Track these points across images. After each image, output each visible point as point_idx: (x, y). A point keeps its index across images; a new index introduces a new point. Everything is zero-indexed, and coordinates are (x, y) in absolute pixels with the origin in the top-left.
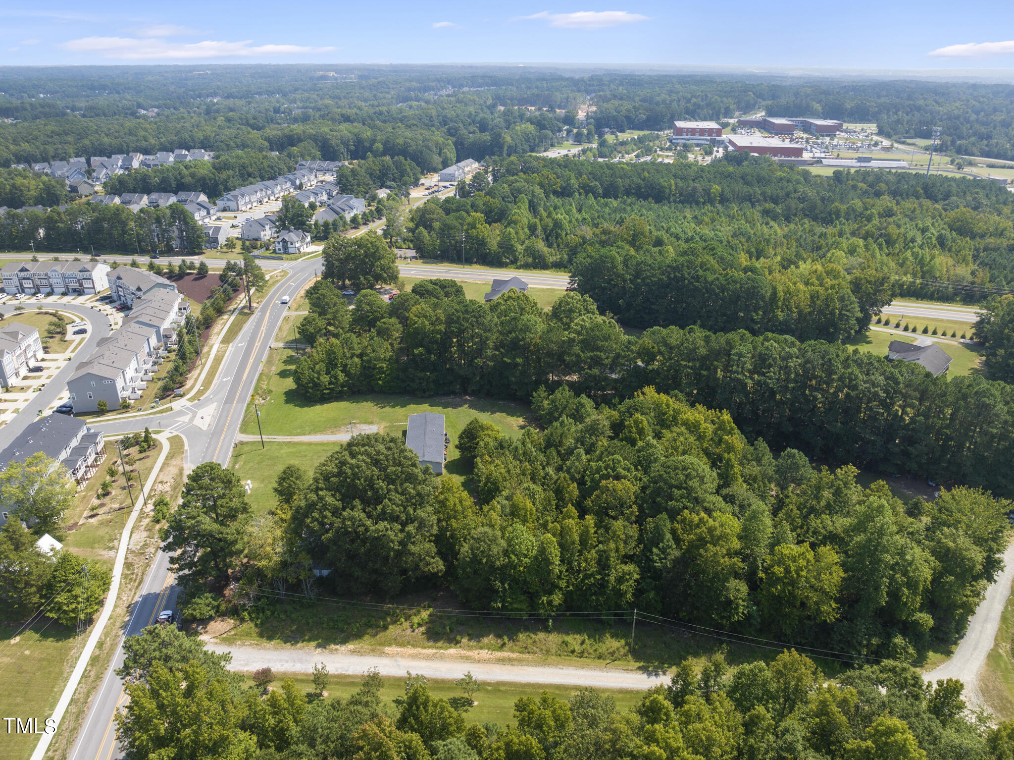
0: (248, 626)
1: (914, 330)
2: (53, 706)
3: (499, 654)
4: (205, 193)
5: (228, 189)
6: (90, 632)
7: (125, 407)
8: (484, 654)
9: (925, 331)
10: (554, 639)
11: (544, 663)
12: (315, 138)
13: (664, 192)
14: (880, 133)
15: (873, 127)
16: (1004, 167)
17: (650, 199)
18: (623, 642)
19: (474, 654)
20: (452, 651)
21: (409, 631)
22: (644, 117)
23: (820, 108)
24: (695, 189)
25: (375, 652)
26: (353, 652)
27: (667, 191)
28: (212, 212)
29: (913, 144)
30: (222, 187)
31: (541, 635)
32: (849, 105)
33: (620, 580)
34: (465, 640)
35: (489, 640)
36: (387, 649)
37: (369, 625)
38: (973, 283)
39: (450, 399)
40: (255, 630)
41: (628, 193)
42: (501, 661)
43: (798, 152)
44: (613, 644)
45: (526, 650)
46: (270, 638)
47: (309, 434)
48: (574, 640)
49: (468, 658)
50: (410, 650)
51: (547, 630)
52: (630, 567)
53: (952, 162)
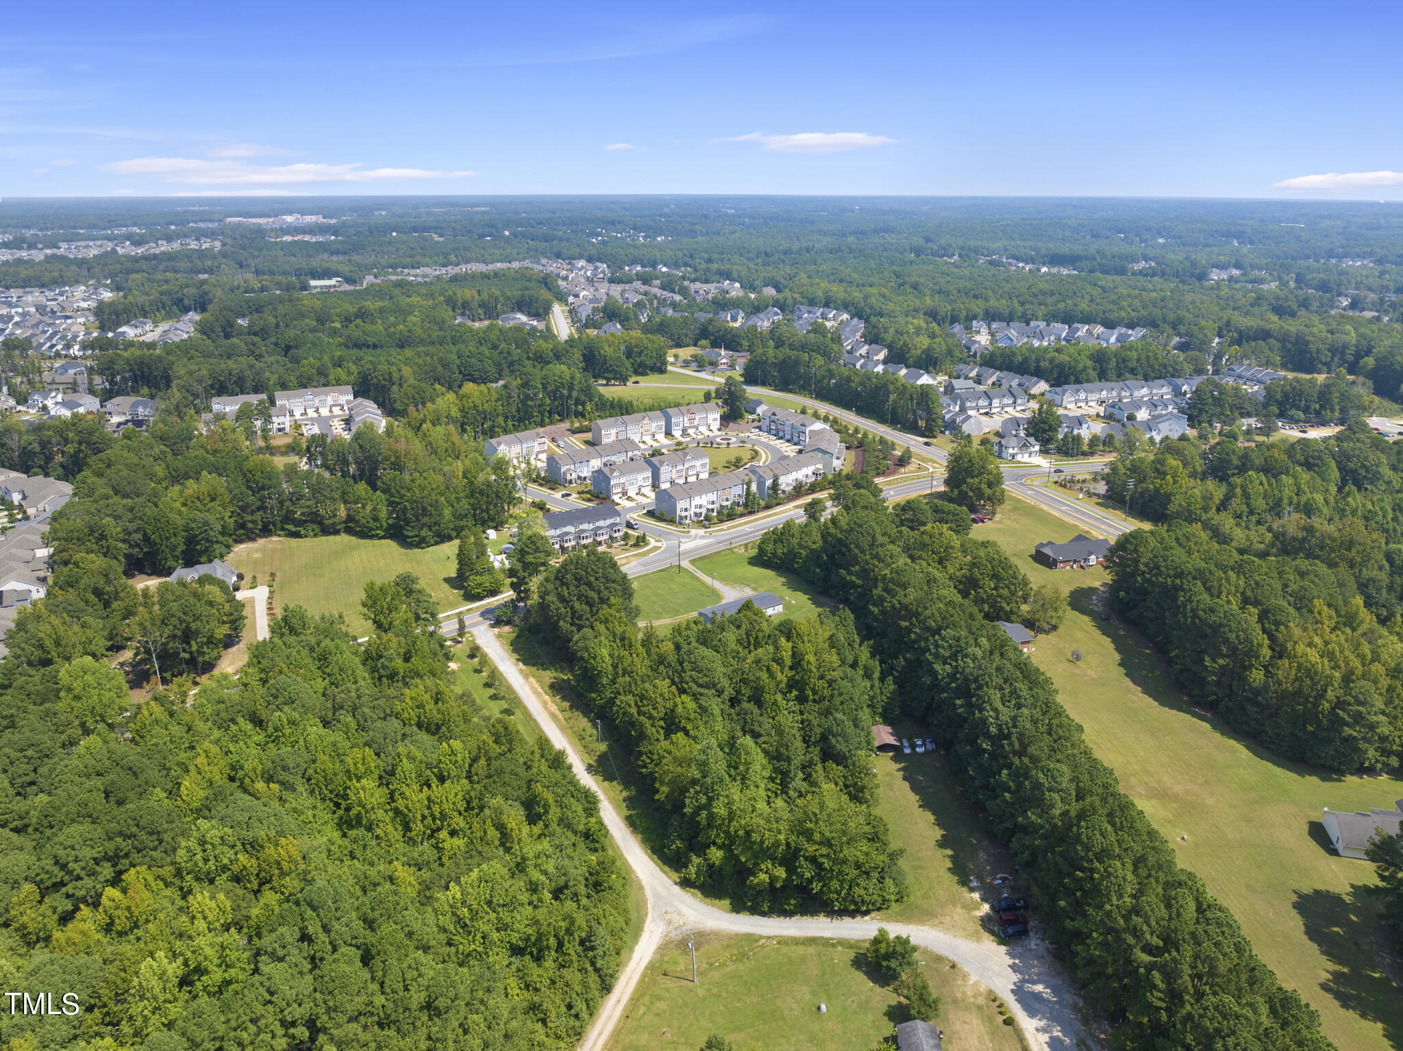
3: (557, 712)
4: (1047, 381)
5: (1078, 381)
7: (671, 521)
10: (586, 725)
11: (562, 729)
12: (1283, 339)
19: (551, 705)
21: (549, 678)
25: (526, 677)
26: (521, 671)
28: (1019, 401)
30: (1072, 378)
31: (584, 719)
34: (558, 697)
35: (566, 705)
36: (532, 680)
37: (544, 665)
42: (553, 715)
45: (568, 719)
48: (591, 732)
50: (536, 685)
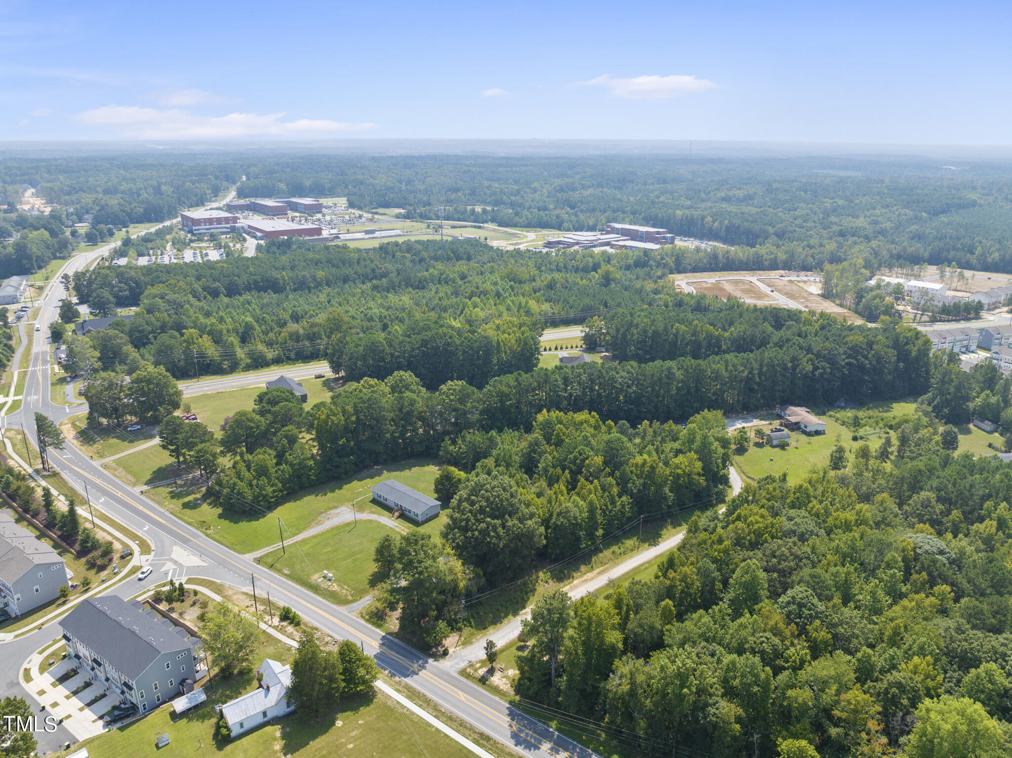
0: (467, 631)
1: (550, 350)
2: (429, 725)
6: (380, 690)
8: (589, 575)
9: (556, 349)
10: (607, 553)
13: (279, 283)
14: (351, 205)
15: (343, 201)
16: (461, 227)
17: (269, 291)
18: (635, 538)
19: (585, 577)
20: (576, 582)
21: (546, 585)
22: (142, 210)
23: (285, 187)
24: (304, 277)
27: (281, 282)
29: (385, 214)
31: (601, 555)
32: (307, 183)
33: (623, 506)
34: (575, 575)
35: (584, 568)
37: (527, 593)
38: (553, 313)
39: (366, 472)
40: (472, 630)
41: (248, 289)
42: (600, 573)
43: (318, 231)
44: (629, 543)
45: (602, 563)
46: (485, 628)
47: (300, 532)
48: (615, 548)
49: (586, 581)
51: (601, 551)
52: (624, 498)
53: (428, 227)
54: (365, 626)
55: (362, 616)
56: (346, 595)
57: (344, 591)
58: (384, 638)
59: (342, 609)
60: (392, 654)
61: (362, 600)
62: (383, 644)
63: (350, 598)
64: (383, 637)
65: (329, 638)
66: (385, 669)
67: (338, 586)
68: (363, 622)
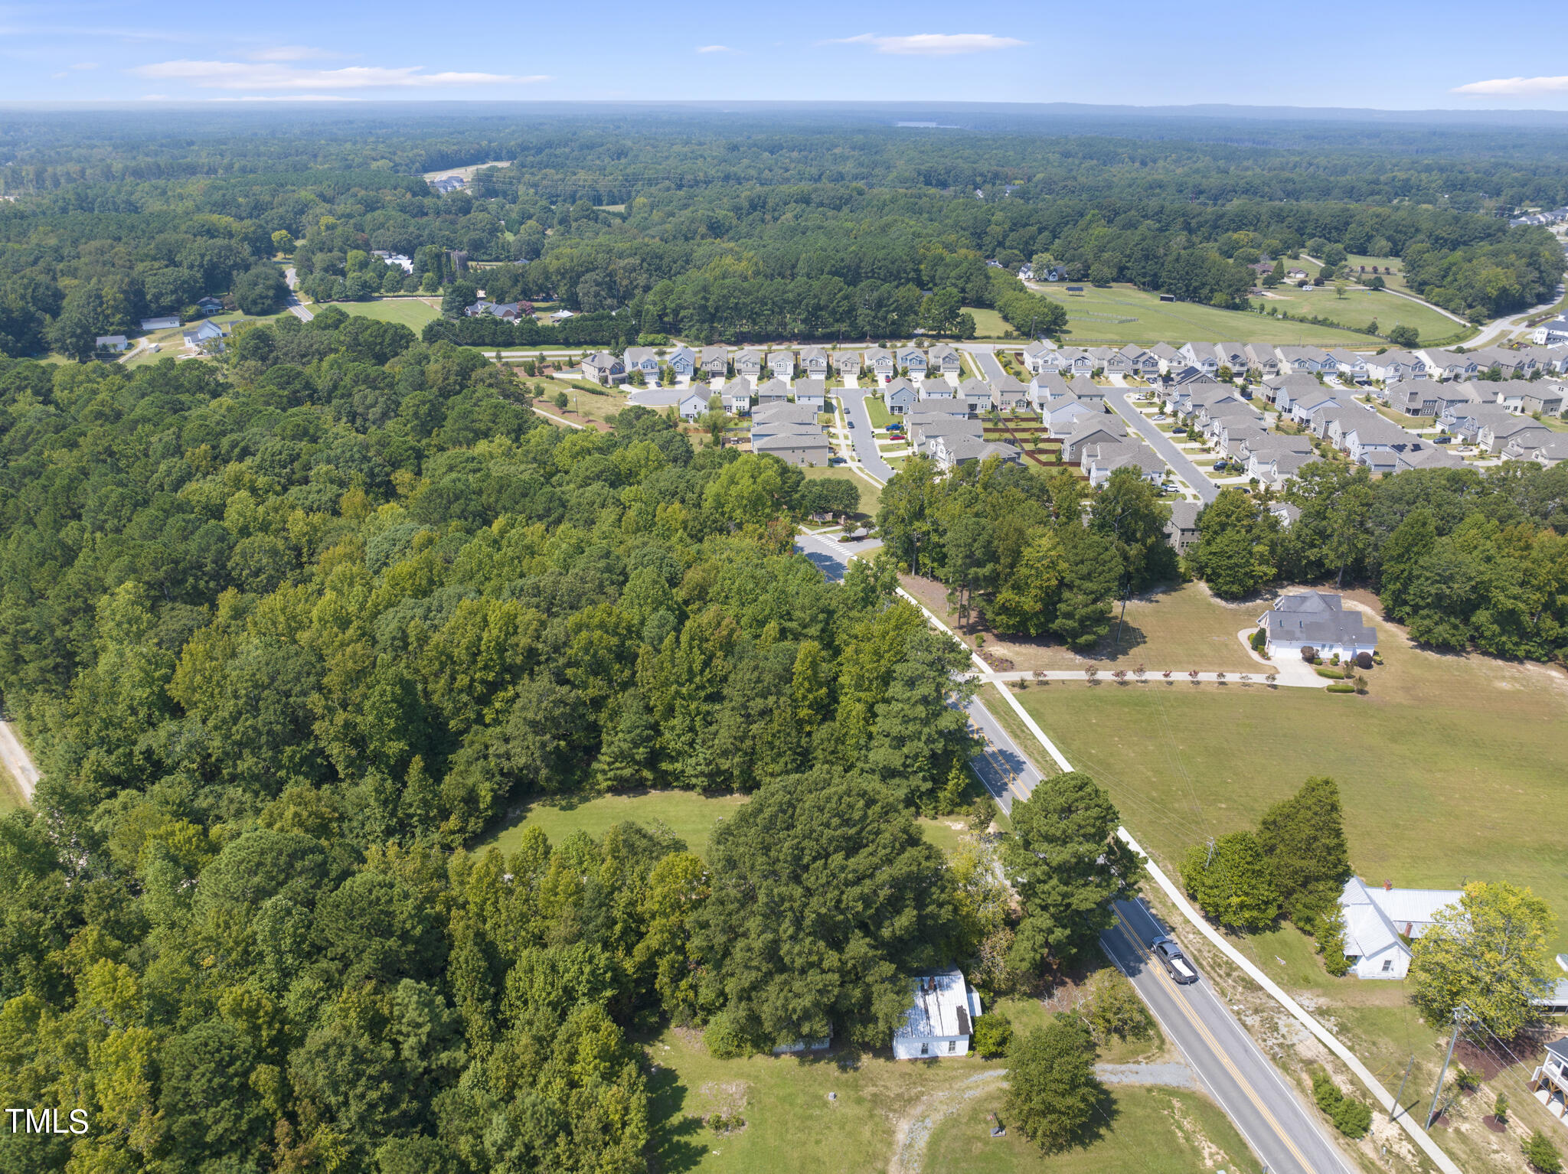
54: (1164, 1015)
55: (1163, 1041)
56: (1185, 1116)
57: (1187, 1124)
58: (1133, 972)
59: (1204, 1088)
60: (1131, 935)
61: (1148, 1081)
62: (1140, 960)
63: (1176, 1103)
64: (1133, 975)
65: (1249, 1021)
66: (1154, 916)
67: (1196, 1152)
68: (1164, 1028)
